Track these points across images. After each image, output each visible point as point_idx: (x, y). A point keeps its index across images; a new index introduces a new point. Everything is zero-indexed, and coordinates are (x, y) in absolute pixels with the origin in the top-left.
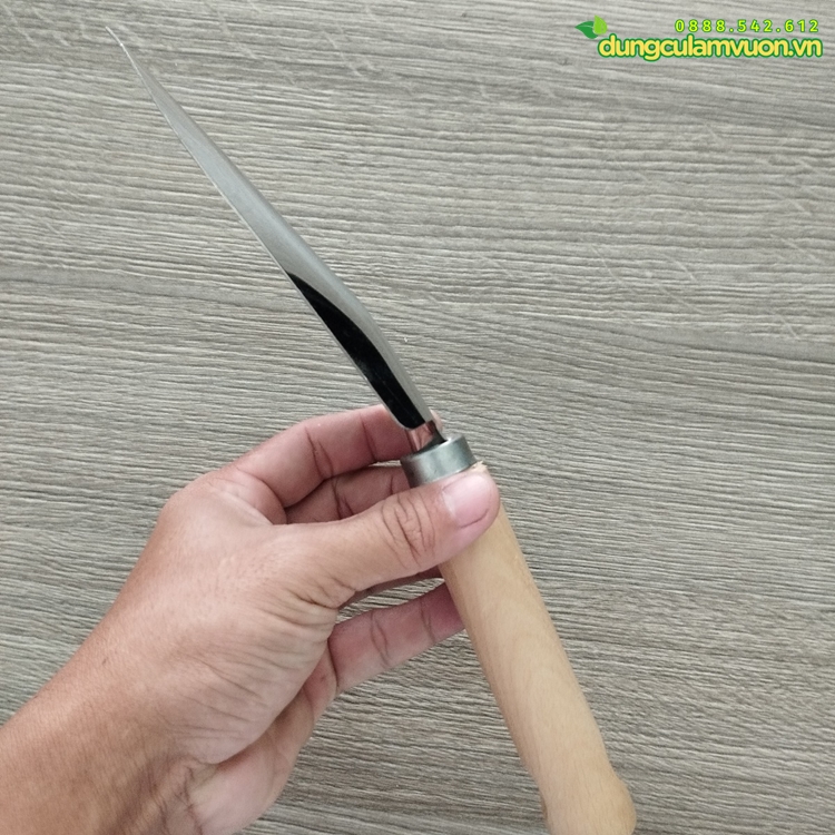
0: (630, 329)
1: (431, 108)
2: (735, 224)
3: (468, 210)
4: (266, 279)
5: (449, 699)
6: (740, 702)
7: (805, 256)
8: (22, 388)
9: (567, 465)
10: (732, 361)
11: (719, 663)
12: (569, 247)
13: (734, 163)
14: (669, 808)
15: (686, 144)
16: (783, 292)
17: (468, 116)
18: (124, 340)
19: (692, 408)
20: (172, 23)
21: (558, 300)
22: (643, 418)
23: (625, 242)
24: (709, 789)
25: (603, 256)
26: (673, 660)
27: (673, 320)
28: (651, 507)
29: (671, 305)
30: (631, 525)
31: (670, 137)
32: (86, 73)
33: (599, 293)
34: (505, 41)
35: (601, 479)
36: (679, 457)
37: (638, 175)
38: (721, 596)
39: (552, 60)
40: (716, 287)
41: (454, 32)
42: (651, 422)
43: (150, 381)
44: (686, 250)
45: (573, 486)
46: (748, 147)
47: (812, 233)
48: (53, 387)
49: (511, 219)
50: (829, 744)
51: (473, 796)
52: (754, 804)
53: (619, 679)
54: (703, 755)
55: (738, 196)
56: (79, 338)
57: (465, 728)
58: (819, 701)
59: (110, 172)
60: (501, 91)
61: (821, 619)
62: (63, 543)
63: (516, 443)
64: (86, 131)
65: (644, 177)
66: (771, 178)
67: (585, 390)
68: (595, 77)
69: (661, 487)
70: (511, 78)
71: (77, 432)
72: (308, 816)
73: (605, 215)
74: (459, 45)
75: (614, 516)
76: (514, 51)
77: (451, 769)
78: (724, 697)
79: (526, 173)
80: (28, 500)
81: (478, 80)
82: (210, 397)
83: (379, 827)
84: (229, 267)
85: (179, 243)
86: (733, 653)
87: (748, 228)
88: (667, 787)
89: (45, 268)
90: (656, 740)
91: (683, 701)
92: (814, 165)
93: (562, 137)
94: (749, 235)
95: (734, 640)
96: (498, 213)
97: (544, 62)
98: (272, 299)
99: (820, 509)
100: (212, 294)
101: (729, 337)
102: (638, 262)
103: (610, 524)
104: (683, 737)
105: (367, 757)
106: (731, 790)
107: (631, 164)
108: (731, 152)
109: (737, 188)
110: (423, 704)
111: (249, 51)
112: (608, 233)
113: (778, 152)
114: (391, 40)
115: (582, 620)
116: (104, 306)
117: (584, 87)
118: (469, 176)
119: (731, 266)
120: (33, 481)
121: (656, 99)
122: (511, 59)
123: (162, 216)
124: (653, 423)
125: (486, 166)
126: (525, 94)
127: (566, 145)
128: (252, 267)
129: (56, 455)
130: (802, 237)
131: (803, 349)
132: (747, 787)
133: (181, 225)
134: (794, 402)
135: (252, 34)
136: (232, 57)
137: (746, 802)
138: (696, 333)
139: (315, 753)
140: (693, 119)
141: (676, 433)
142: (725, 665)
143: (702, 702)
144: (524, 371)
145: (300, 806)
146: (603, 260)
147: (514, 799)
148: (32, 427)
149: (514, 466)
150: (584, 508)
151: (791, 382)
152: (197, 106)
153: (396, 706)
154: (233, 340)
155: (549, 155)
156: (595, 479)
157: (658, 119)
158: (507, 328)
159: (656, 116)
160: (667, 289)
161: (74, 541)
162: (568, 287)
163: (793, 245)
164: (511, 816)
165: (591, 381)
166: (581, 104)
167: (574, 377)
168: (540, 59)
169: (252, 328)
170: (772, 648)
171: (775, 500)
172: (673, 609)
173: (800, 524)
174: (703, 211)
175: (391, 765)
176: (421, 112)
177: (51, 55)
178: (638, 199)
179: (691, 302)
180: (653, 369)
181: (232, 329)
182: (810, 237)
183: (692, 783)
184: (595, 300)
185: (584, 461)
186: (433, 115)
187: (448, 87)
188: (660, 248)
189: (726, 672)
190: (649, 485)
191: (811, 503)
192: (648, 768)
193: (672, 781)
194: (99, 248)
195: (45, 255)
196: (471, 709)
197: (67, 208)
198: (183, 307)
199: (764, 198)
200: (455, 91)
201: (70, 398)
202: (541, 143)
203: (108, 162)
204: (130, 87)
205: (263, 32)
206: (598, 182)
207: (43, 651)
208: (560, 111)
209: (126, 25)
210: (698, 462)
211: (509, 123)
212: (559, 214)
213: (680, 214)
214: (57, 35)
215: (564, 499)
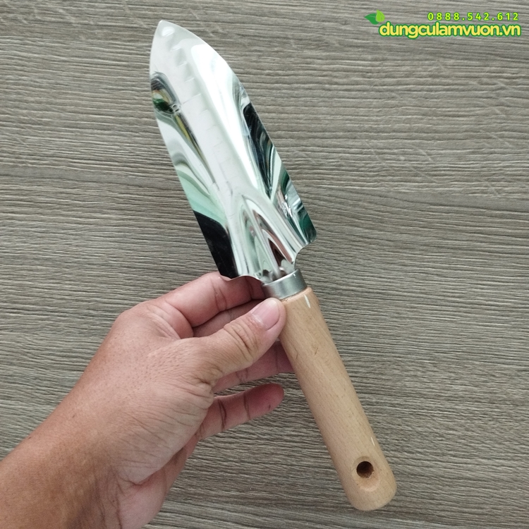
0: (391, 194)
1: (260, 56)
2: (456, 124)
3: (285, 121)
4: (158, 169)
5: (282, 433)
6: (467, 430)
7: (502, 143)
8: (5, 243)
9: (353, 282)
10: (457, 212)
11: (453, 405)
12: (350, 143)
13: (456, 84)
14: (424, 498)
15: (425, 73)
16: (488, 167)
17: (283, 60)
18: (69, 211)
19: (432, 243)
20: (93, 7)
21: (344, 177)
22: (401, 251)
23: (386, 138)
24: (449, 486)
25: (373, 147)
26: (423, 405)
27: (419, 187)
28: (407, 307)
29: (417, 178)
30: (394, 319)
31: (414, 69)
32: (39, 41)
33: (370, 171)
34: (307, 10)
35: (375, 291)
36: (424, 275)
37: (393, 94)
38: (453, 363)
39: (337, 22)
40: (446, 165)
41: (273, 6)
42: (405, 253)
43: (86, 237)
44: (426, 142)
45: (357, 296)
46: (464, 74)
47: (507, 128)
48: (25, 243)
49: (313, 126)
50: (525, 455)
51: (299, 494)
52: (479, 494)
53: (389, 418)
54: (444, 464)
55: (458, 105)
56: (40, 211)
57: (293, 451)
58: (518, 428)
59: (56, 104)
60: (304, 43)
61: (519, 376)
62: (35, 341)
63: (320, 269)
64: (40, 78)
65: (397, 96)
66: (479, 93)
67: (363, 234)
68: (364, 32)
69: (414, 295)
70: (310, 34)
71: (41, 270)
72: (195, 509)
73: (373, 121)
74: (277, 14)
75: (385, 314)
76: (311, 17)
77: (284, 477)
78: (456, 427)
79: (322, 95)
80: (12, 315)
81: (290, 37)
82: (124, 245)
83: (240, 515)
84: (135, 162)
85: (102, 148)
86: (462, 399)
87: (465, 126)
88: (422, 485)
89: (17, 166)
90: (414, 456)
91: (431, 431)
92: (507, 84)
93: (344, 71)
94: (466, 131)
95: (462, 391)
96: (304, 122)
97: (332, 24)
98: (161, 182)
99: (516, 306)
100: (124, 180)
101: (455, 197)
102: (396, 151)
103: (382, 319)
104: (431, 453)
105: (231, 471)
106: (463, 486)
107: (389, 87)
108: (453, 78)
109: (458, 101)
110: (265, 437)
111: (142, 23)
112: (375, 132)
113: (483, 77)
114: (233, 13)
115: (365, 381)
116: (55, 190)
117: (357, 39)
118: (285, 99)
119: (455, 151)
120: (15, 303)
121: (404, 45)
122: (310, 22)
123: (90, 131)
124: (408, 254)
125: (296, 92)
126: (320, 44)
127: (347, 77)
128: (148, 161)
129: (28, 286)
130: (501, 131)
131: (503, 203)
132: (473, 484)
133: (102, 136)
134: (497, 237)
135: (144, 12)
136: (132, 27)
137: (472, 494)
138: (434, 195)
139: (198, 470)
140: (428, 57)
141: (422, 260)
142: (457, 407)
143: (443, 431)
144: (324, 223)
145: (189, 503)
146: (372, 150)
147: (325, 495)
148: (13, 268)
149: (319, 284)
150: (364, 309)
151: (495, 225)
152: (110, 59)
153: (249, 439)
154: (138, 208)
155: (336, 83)
156: (371, 290)
157: (406, 58)
158: (313, 196)
159: (404, 55)
160: (414, 167)
161: (41, 340)
162: (351, 168)
163: (495, 137)
164: (323, 506)
165: (367, 228)
166: (356, 50)
167: (356, 226)
168: (329, 22)
169: (150, 201)
170: (487, 395)
171: (487, 301)
172: (423, 372)
173: (503, 316)
174: (436, 116)
175: (246, 476)
176: (254, 59)
177: (16, 29)
178: (394, 110)
179: (430, 175)
180: (406, 219)
181: (137, 202)
182: (506, 131)
183: (438, 482)
184: (368, 176)
185: (363, 280)
186: (261, 60)
187: (270, 42)
188: (409, 141)
189: (457, 411)
190: (405, 294)
191: (510, 302)
192: (409, 473)
193: (425, 481)
194: (51, 152)
195: (16, 158)
196: (297, 439)
197: (30, 128)
198: (105, 188)
199: (475, 107)
200: (275, 44)
201: (36, 249)
202: (331, 76)
203: (55, 98)
204: (68, 49)
205: (151, 10)
206: (368, 100)
207: (24, 409)
208: (343, 55)
209: (64, 9)
210: (436, 278)
211: (310, 64)
212: (344, 122)
213: (422, 119)
214: (20, 17)
215: (352, 304)
